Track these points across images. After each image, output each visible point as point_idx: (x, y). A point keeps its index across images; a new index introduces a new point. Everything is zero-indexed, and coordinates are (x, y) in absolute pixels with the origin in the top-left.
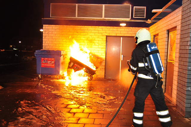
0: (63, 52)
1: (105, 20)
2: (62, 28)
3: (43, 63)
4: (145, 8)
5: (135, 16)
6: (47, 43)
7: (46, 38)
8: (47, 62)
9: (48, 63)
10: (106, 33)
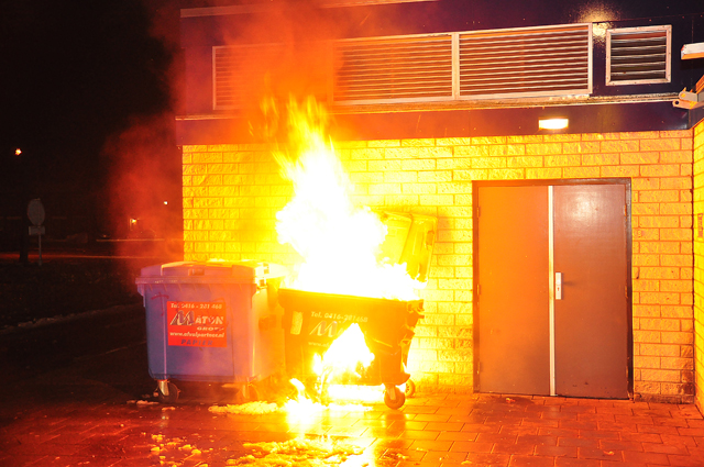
0: (266, 272)
1: (467, 104)
3: (176, 328)
4: (664, 34)
5: (613, 78)
6: (200, 226)
7: (196, 205)
8: (192, 321)
9: (198, 325)
10: (470, 168)
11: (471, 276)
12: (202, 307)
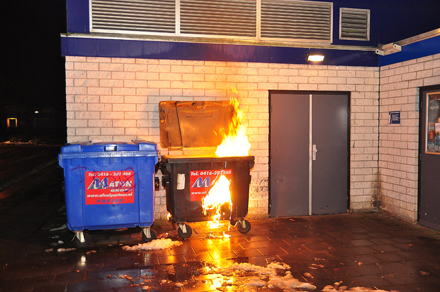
2: (131, 66)
3: (92, 191)
4: (367, 14)
5: (343, 36)
6: (81, 116)
7: (78, 100)
8: (106, 185)
10: (268, 82)
11: (268, 148)
12: (115, 174)
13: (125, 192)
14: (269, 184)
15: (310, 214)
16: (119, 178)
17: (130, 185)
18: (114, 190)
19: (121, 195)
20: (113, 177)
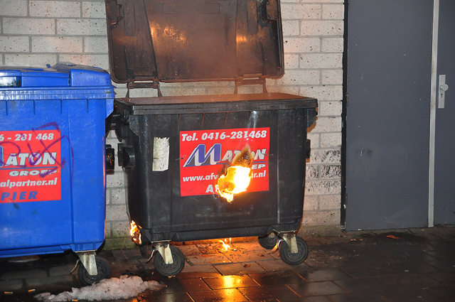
9: (12, 168)
11: (342, 82)
12: (18, 138)
13: (42, 176)
14: (343, 160)
15: (431, 225)
16: (29, 147)
17: (52, 162)
18: (16, 174)
19: (33, 183)
20: (14, 144)
